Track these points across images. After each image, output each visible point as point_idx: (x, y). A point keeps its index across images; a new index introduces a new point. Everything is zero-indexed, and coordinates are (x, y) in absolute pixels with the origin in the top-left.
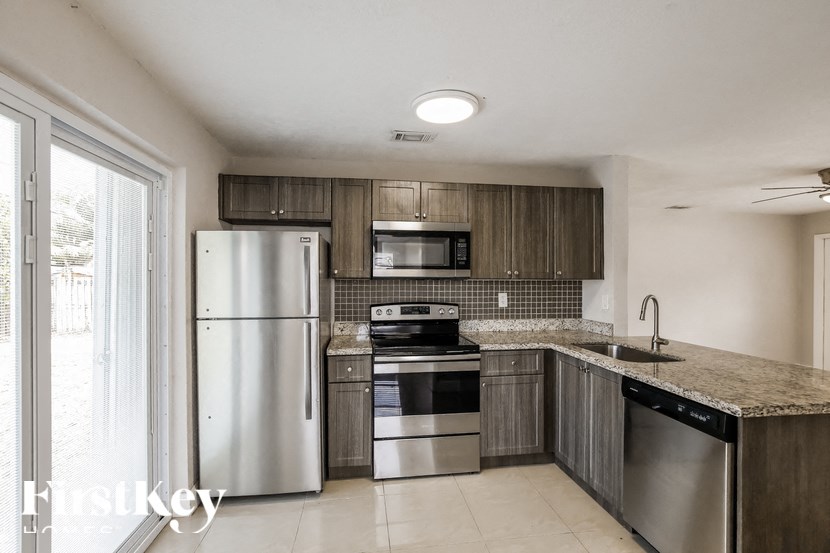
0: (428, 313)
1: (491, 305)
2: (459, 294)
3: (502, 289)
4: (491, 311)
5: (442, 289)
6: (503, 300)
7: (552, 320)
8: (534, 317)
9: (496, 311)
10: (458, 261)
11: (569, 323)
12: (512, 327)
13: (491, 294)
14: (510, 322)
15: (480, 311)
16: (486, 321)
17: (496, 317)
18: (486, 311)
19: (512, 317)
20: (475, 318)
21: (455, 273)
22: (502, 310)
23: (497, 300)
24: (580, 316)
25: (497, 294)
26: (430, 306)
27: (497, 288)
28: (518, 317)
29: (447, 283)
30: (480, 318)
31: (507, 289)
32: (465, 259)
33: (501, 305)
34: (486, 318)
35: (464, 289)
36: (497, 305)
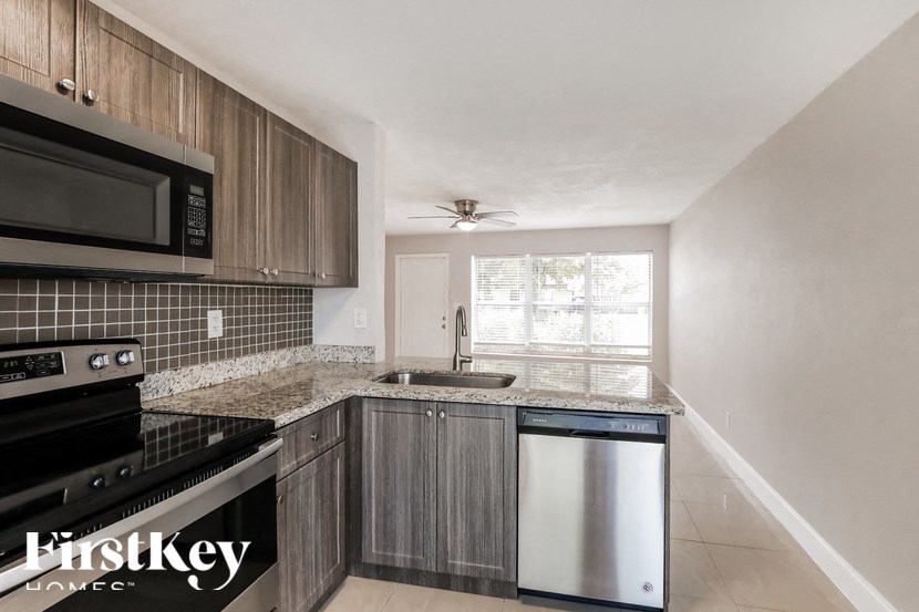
0: (59, 371)
1: (194, 336)
2: (126, 316)
3: (213, 302)
4: (194, 347)
5: (82, 303)
6: (215, 324)
7: (282, 352)
8: (260, 351)
9: (204, 347)
10: (189, 237)
11: (301, 353)
12: (231, 374)
13: (195, 313)
14: (224, 365)
15: (174, 351)
16: (185, 371)
17: (204, 359)
18: (185, 349)
19: (230, 354)
20: (163, 367)
21: (183, 264)
22: (213, 344)
23: (204, 324)
24: (311, 340)
25: (204, 313)
26: (64, 351)
27: (204, 302)
28: (238, 355)
29: (98, 288)
30: (174, 366)
31: (222, 303)
32: (203, 233)
33: (211, 334)
34: (185, 362)
35: (139, 303)
36: (205, 334)
